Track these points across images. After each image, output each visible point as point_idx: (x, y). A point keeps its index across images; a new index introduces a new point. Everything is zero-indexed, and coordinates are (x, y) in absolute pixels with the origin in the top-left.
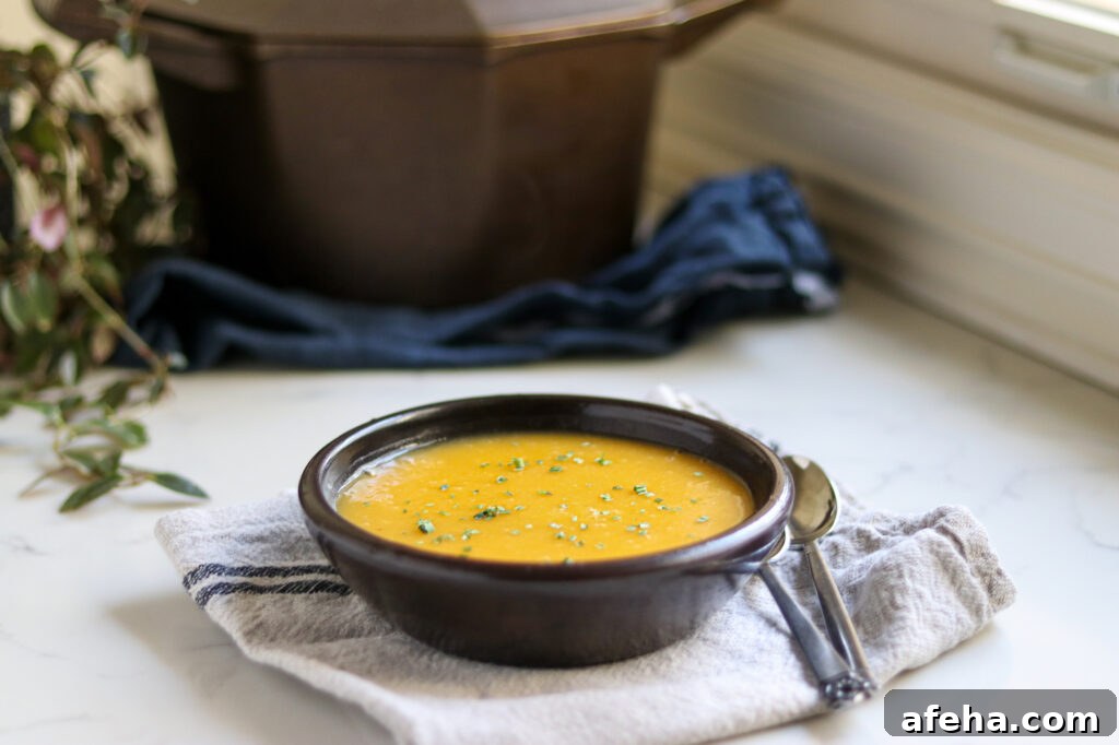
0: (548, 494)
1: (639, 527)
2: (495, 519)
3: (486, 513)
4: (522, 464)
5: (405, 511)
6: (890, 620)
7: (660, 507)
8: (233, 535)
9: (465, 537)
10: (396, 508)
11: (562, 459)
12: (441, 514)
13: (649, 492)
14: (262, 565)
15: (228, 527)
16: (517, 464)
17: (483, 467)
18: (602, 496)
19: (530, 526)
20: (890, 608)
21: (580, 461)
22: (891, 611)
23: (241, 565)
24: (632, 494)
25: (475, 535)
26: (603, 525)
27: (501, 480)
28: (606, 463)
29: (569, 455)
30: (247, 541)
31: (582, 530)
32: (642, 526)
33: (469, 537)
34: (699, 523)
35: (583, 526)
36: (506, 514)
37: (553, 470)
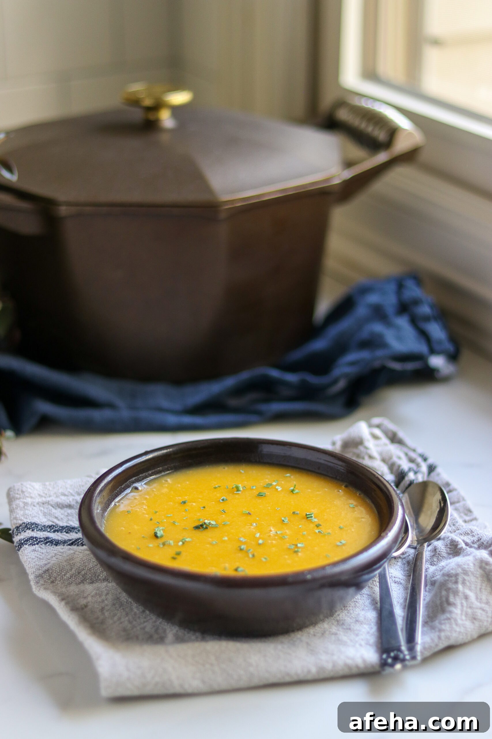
0: (249, 514)
1: (297, 545)
2: (206, 530)
3: (202, 526)
4: (241, 489)
5: (151, 520)
6: (443, 611)
7: (317, 531)
8: (51, 503)
9: (181, 543)
10: (147, 516)
11: (268, 486)
12: (174, 523)
13: (315, 518)
14: (65, 524)
15: (50, 496)
16: (238, 489)
17: (215, 488)
18: (283, 519)
19: (226, 538)
20: (445, 603)
21: (279, 489)
22: (445, 605)
23: (50, 523)
24: (304, 518)
25: (189, 542)
26: (274, 542)
27: (223, 500)
28: (296, 491)
29: (274, 484)
30: (59, 507)
31: (260, 545)
32: (299, 545)
33: (183, 543)
34: (338, 546)
35: (261, 541)
36: (215, 527)
37: (260, 495)
